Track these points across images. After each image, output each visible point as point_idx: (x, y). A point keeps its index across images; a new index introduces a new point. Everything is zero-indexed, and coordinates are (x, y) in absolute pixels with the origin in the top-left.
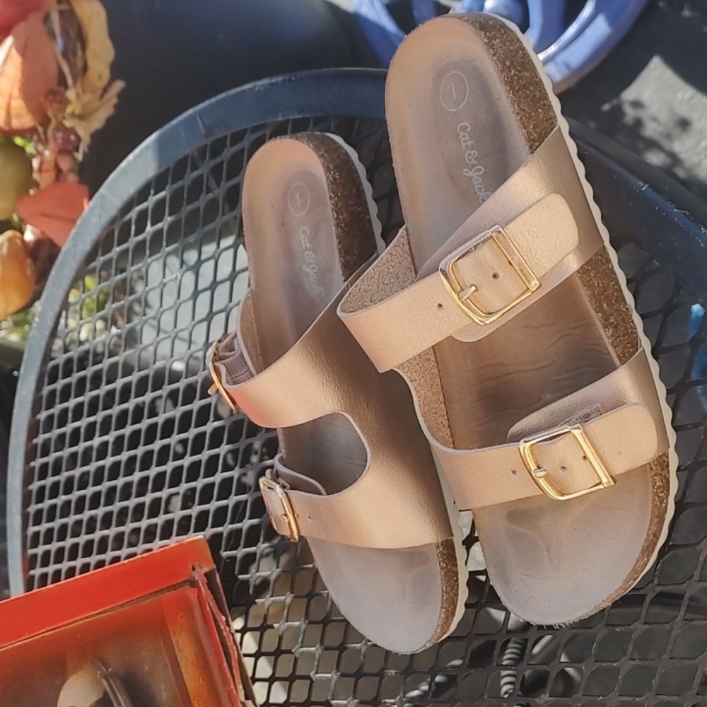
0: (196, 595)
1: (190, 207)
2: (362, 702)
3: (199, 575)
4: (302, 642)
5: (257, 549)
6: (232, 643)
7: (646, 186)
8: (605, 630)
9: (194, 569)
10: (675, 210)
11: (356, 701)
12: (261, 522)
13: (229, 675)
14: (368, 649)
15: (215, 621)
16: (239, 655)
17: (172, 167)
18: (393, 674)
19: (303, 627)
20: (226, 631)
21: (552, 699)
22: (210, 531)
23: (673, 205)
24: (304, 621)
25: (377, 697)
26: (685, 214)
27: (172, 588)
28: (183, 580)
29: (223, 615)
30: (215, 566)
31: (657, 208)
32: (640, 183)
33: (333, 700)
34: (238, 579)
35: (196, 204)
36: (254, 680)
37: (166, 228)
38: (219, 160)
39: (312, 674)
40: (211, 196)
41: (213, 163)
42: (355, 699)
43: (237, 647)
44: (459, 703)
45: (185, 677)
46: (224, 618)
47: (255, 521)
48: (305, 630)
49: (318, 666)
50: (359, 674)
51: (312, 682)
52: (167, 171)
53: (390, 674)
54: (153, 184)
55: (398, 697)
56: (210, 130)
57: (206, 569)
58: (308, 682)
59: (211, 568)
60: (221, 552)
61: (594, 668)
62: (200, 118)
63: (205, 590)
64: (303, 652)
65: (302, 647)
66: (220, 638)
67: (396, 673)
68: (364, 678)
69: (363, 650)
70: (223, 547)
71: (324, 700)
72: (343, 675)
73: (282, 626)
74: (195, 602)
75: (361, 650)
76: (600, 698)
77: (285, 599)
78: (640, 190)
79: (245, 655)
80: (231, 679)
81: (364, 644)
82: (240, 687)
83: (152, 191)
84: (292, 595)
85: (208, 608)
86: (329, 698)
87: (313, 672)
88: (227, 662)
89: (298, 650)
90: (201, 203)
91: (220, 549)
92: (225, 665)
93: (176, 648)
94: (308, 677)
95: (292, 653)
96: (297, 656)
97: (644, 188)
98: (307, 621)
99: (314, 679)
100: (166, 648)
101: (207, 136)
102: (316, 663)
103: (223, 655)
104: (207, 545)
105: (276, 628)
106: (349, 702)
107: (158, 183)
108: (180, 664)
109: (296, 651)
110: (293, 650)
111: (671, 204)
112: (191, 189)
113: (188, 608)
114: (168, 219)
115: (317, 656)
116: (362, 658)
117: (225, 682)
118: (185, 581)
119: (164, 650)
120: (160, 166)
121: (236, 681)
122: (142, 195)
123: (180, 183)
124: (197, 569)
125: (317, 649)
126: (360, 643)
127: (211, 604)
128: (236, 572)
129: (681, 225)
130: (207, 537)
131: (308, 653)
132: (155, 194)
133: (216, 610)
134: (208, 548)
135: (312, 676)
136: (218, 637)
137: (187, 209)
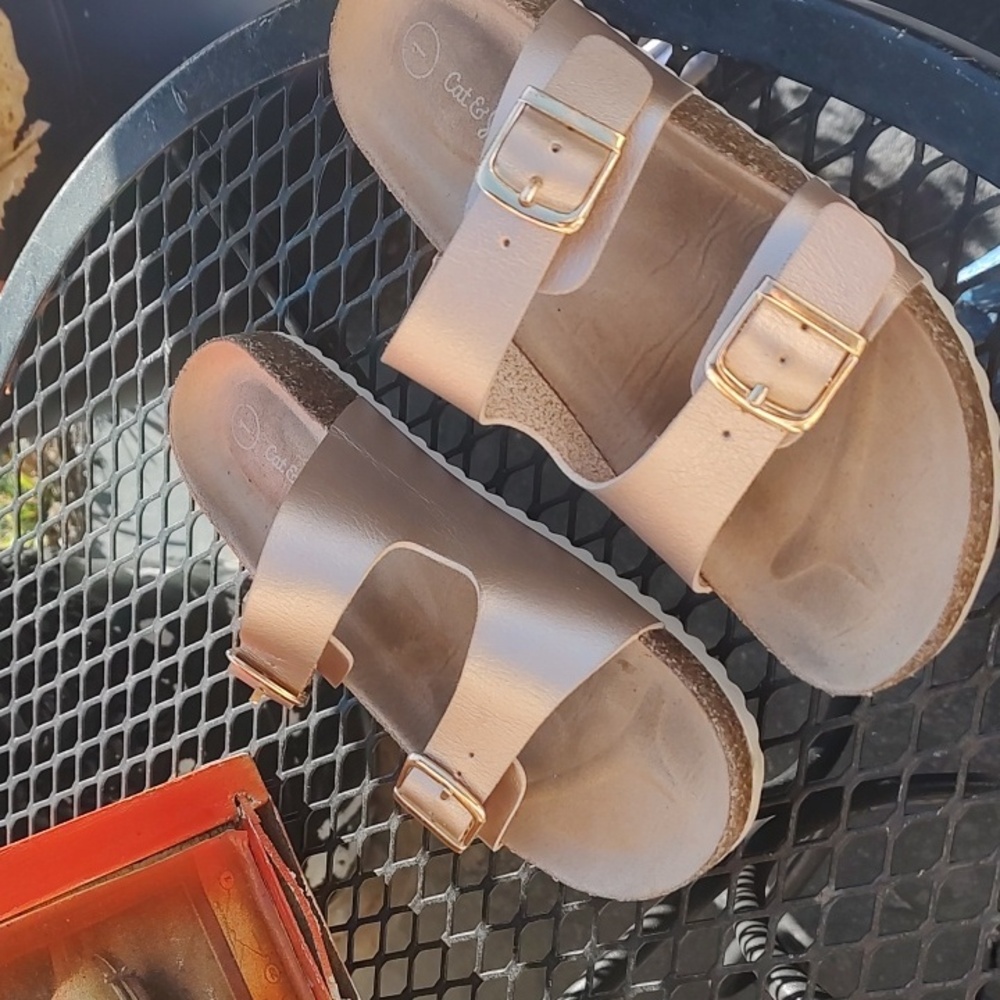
0: (246, 843)
1: (174, 236)
2: (530, 966)
3: (247, 811)
4: (423, 888)
5: (335, 755)
6: (311, 912)
7: (903, 31)
8: (916, 760)
9: (238, 803)
10: (955, 58)
11: (519, 965)
12: (338, 711)
13: (311, 961)
14: (530, 876)
15: (281, 880)
16: (323, 929)
17: (139, 178)
18: (576, 907)
19: (423, 863)
20: (300, 895)
21: (841, 892)
22: (255, 744)
23: (951, 52)
24: (423, 853)
25: (553, 950)
26: (971, 62)
27: (208, 835)
28: (223, 821)
29: (291, 870)
30: (270, 797)
31: (925, 61)
32: (894, 28)
33: (482, 972)
34: (310, 810)
35: (181, 231)
36: (353, 966)
37: (139, 278)
38: (212, 151)
39: (444, 937)
40: (205, 210)
41: (203, 158)
42: (519, 962)
43: (319, 918)
44: (689, 932)
45: (243, 971)
46: (294, 875)
47: (327, 712)
48: (425, 868)
49: (452, 921)
50: (520, 921)
51: (446, 948)
52: (133, 184)
53: (570, 909)
54: (112, 211)
55: (589, 944)
56: (194, 107)
57: (256, 803)
58: (440, 950)
59: (266, 800)
60: (277, 773)
61: (905, 826)
62: (177, 90)
63: (259, 835)
64: (427, 905)
65: (423, 897)
66: (291, 907)
67: (580, 905)
68: (529, 924)
69: (523, 880)
70: (280, 765)
71: (468, 976)
72: (494, 928)
73: (388, 870)
74: (246, 854)
75: (520, 880)
76: (921, 873)
77: (389, 825)
78: (895, 40)
79: (334, 929)
80: (316, 968)
81: (524, 870)
82: (331, 979)
83: (112, 224)
84: (399, 817)
85: (268, 861)
86: (475, 970)
87: (445, 934)
88: (306, 942)
89: (417, 904)
90: (191, 225)
91: (277, 768)
92: (304, 947)
93: (223, 928)
94: (440, 943)
95: (410, 910)
96: (417, 912)
97: (901, 35)
98: (428, 852)
99: (449, 945)
100: (207, 929)
101: (190, 117)
102: (449, 918)
103: (299, 931)
104: (253, 765)
105: (378, 875)
106: (509, 969)
107: (120, 208)
108: (234, 953)
109: (414, 905)
110: (410, 905)
111: (947, 51)
112: (172, 205)
113: (235, 864)
114: (141, 264)
115: (450, 906)
116: (522, 893)
117: (307, 974)
118: (227, 824)
119: (205, 933)
120: (120, 181)
121: (324, 970)
122: (97, 232)
123: (154, 202)
124: (243, 801)
125: (448, 894)
126: (516, 870)
127: (271, 855)
128: (305, 800)
129: (968, 79)
130: (253, 755)
131: (434, 905)
132: (116, 230)
133: (279, 863)
134: (256, 771)
135: (445, 940)
136: (287, 905)
137: (168, 241)
